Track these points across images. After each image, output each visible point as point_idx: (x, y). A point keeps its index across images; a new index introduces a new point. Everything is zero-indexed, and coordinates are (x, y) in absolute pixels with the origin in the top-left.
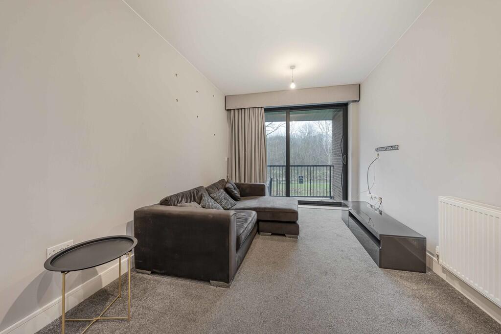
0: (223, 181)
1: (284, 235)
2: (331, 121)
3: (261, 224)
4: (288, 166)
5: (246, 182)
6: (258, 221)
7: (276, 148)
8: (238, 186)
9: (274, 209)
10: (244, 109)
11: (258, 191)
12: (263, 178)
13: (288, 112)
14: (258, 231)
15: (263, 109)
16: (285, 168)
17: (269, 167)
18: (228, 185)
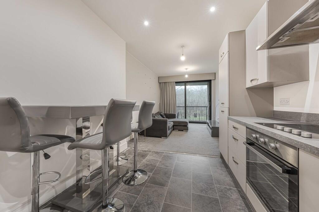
0: (159, 112)
1: (183, 131)
2: (207, 86)
3: (174, 126)
4: (185, 107)
5: (168, 113)
6: (173, 126)
7: (181, 97)
8: (165, 114)
9: (179, 121)
10: (167, 82)
11: (173, 116)
12: (175, 111)
13: (185, 83)
14: (173, 130)
15: (175, 83)
16: (184, 107)
17: (177, 107)
18: (161, 114)
